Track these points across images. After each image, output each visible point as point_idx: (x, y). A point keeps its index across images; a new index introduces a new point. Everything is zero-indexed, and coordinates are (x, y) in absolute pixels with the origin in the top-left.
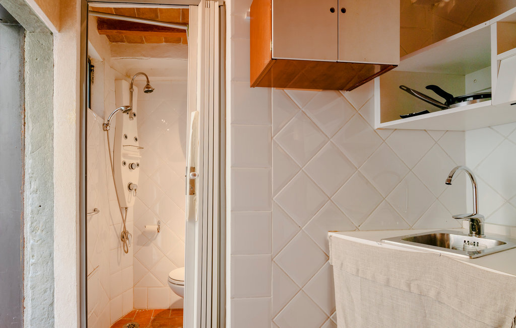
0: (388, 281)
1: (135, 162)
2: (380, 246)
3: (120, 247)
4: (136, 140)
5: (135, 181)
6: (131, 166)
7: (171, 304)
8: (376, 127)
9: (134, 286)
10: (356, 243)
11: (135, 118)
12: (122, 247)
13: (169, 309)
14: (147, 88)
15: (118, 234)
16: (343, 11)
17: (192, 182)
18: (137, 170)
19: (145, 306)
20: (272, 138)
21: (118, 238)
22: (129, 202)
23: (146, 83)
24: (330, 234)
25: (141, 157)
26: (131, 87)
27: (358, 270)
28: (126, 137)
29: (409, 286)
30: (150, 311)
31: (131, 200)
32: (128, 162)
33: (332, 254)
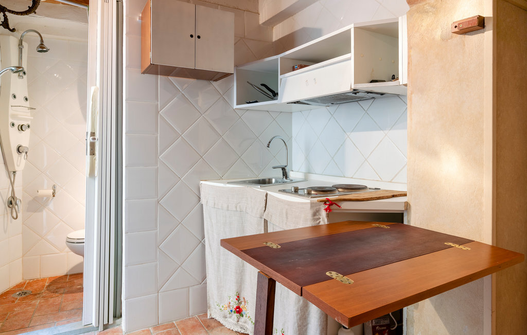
0: (228, 207)
1: (25, 123)
2: (225, 186)
3: (7, 214)
4: (26, 99)
5: (25, 144)
6: (21, 128)
7: (68, 270)
8: (234, 108)
9: (23, 256)
10: (214, 186)
11: (25, 77)
12: (10, 215)
13: (66, 276)
14: (41, 47)
15: (5, 200)
16: (199, 37)
17: (93, 145)
18: (27, 132)
19: (37, 276)
20: (159, 112)
21: (5, 204)
22: (18, 166)
23: (39, 43)
24: (201, 182)
25: (32, 118)
26: (20, 44)
27: (215, 204)
28: (15, 97)
29: (236, 208)
30: (44, 280)
31: (20, 163)
32: (17, 123)
33: (202, 196)
